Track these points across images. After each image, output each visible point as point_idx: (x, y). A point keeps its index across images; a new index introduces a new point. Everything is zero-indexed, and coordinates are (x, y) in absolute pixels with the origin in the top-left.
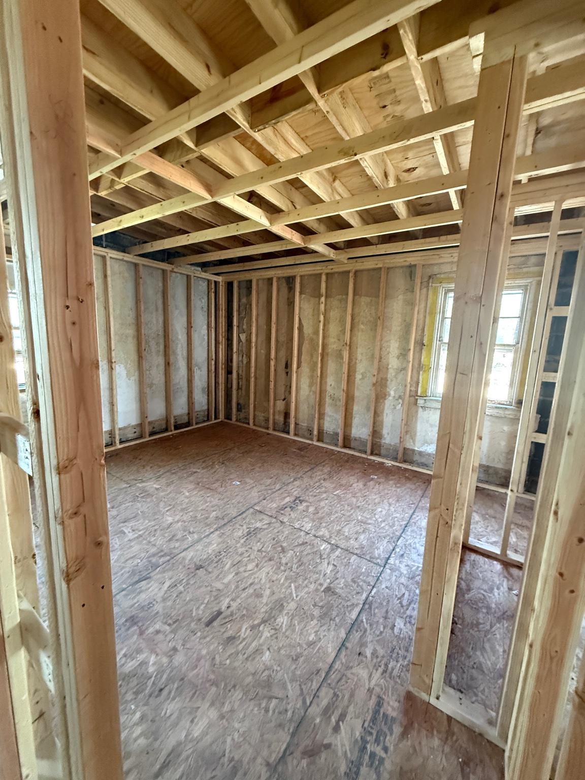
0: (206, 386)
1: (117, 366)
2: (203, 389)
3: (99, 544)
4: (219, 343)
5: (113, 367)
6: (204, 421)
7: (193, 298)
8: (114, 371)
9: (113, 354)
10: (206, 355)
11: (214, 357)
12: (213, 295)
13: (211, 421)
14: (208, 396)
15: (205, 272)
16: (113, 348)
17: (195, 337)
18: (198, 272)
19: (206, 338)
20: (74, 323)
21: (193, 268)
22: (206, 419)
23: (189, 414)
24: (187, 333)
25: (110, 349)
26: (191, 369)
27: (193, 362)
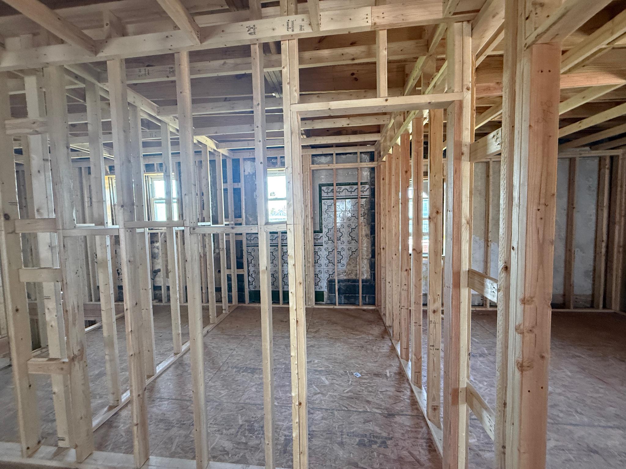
0: (591, 269)
1: (492, 244)
2: (586, 273)
3: (543, 357)
4: (615, 223)
5: (489, 245)
6: (586, 308)
7: (577, 178)
8: (489, 248)
9: (490, 235)
10: (592, 235)
11: (605, 238)
12: (607, 172)
13: (598, 308)
14: (594, 281)
15: (596, 149)
16: (490, 229)
17: (578, 218)
18: (587, 152)
19: (594, 218)
20: (541, 219)
21: (578, 150)
22: (589, 306)
23: (564, 295)
24: (568, 215)
25: (488, 230)
26: (570, 250)
27: (574, 243)
